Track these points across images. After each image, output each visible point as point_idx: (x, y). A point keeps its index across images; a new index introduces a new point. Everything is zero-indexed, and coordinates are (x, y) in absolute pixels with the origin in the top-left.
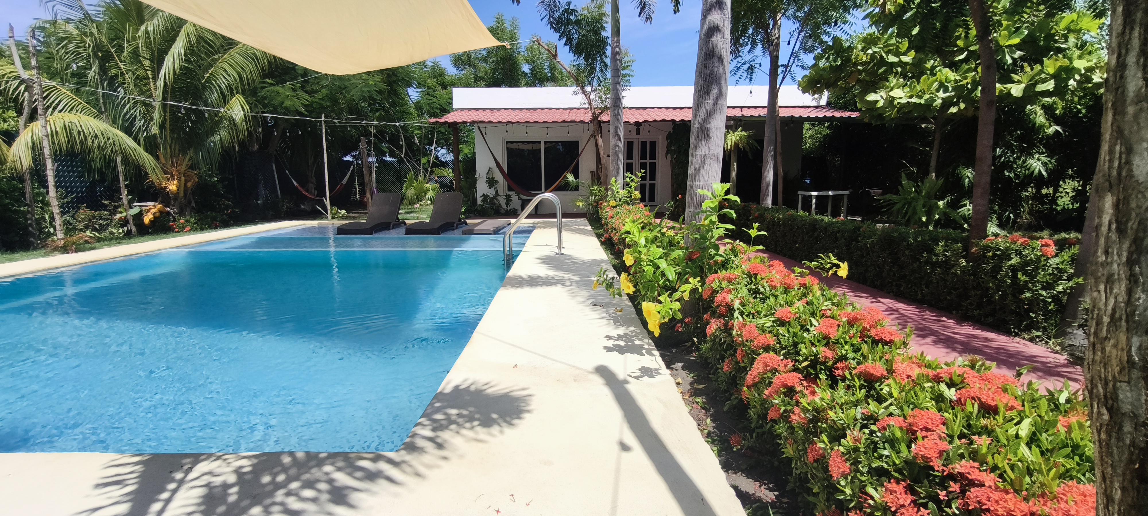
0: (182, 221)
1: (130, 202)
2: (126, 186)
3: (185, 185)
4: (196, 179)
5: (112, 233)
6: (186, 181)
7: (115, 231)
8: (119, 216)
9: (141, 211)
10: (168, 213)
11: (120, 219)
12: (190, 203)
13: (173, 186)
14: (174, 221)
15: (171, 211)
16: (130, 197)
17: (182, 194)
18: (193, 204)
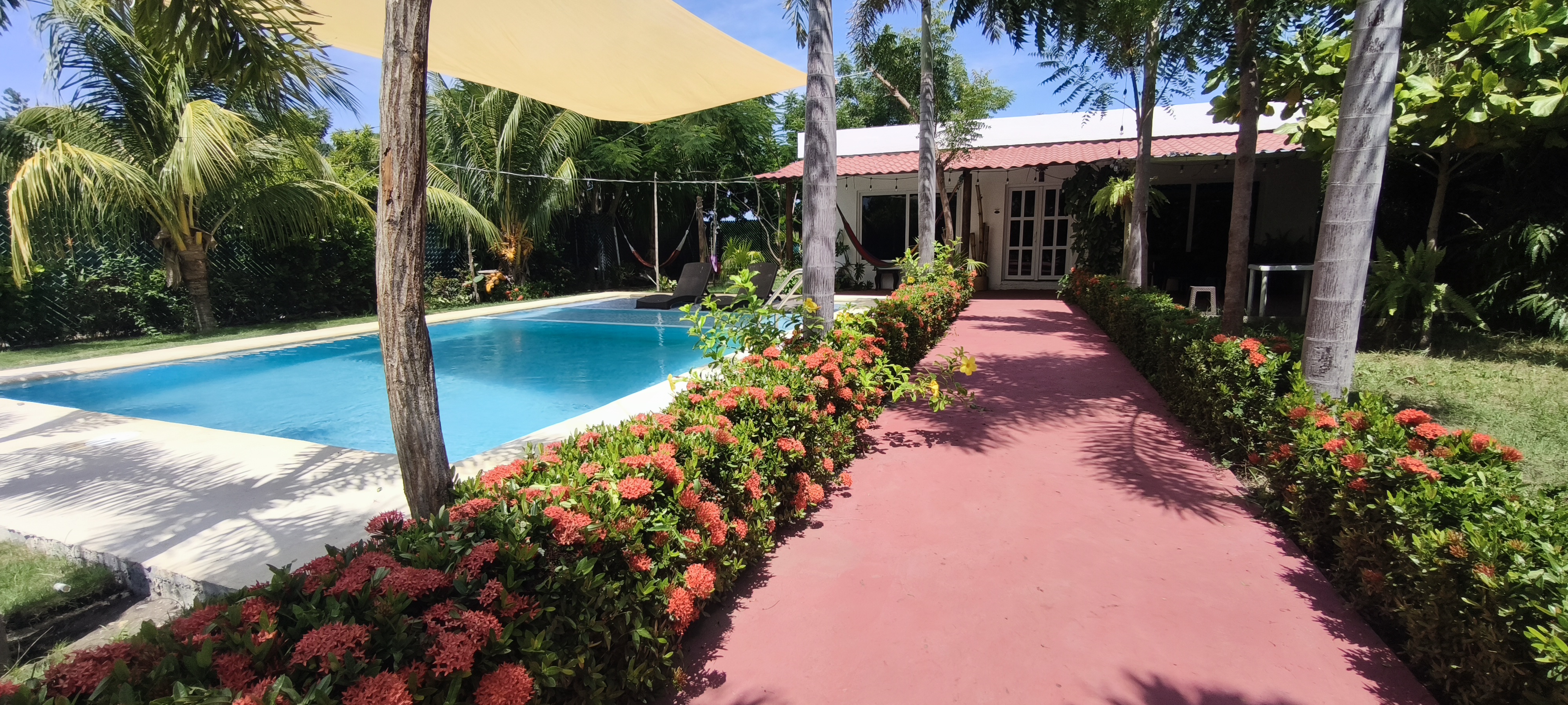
0: (516, 289)
1: (476, 269)
2: (473, 254)
3: (522, 253)
4: (532, 247)
5: (459, 300)
6: (523, 249)
7: (462, 298)
8: (466, 283)
9: (485, 278)
10: (506, 281)
11: (467, 287)
12: (525, 271)
13: (510, 254)
14: (510, 289)
15: (509, 279)
16: (476, 265)
17: (518, 262)
18: (528, 272)
